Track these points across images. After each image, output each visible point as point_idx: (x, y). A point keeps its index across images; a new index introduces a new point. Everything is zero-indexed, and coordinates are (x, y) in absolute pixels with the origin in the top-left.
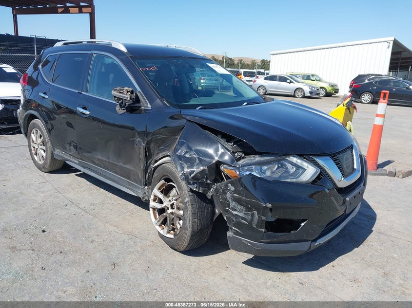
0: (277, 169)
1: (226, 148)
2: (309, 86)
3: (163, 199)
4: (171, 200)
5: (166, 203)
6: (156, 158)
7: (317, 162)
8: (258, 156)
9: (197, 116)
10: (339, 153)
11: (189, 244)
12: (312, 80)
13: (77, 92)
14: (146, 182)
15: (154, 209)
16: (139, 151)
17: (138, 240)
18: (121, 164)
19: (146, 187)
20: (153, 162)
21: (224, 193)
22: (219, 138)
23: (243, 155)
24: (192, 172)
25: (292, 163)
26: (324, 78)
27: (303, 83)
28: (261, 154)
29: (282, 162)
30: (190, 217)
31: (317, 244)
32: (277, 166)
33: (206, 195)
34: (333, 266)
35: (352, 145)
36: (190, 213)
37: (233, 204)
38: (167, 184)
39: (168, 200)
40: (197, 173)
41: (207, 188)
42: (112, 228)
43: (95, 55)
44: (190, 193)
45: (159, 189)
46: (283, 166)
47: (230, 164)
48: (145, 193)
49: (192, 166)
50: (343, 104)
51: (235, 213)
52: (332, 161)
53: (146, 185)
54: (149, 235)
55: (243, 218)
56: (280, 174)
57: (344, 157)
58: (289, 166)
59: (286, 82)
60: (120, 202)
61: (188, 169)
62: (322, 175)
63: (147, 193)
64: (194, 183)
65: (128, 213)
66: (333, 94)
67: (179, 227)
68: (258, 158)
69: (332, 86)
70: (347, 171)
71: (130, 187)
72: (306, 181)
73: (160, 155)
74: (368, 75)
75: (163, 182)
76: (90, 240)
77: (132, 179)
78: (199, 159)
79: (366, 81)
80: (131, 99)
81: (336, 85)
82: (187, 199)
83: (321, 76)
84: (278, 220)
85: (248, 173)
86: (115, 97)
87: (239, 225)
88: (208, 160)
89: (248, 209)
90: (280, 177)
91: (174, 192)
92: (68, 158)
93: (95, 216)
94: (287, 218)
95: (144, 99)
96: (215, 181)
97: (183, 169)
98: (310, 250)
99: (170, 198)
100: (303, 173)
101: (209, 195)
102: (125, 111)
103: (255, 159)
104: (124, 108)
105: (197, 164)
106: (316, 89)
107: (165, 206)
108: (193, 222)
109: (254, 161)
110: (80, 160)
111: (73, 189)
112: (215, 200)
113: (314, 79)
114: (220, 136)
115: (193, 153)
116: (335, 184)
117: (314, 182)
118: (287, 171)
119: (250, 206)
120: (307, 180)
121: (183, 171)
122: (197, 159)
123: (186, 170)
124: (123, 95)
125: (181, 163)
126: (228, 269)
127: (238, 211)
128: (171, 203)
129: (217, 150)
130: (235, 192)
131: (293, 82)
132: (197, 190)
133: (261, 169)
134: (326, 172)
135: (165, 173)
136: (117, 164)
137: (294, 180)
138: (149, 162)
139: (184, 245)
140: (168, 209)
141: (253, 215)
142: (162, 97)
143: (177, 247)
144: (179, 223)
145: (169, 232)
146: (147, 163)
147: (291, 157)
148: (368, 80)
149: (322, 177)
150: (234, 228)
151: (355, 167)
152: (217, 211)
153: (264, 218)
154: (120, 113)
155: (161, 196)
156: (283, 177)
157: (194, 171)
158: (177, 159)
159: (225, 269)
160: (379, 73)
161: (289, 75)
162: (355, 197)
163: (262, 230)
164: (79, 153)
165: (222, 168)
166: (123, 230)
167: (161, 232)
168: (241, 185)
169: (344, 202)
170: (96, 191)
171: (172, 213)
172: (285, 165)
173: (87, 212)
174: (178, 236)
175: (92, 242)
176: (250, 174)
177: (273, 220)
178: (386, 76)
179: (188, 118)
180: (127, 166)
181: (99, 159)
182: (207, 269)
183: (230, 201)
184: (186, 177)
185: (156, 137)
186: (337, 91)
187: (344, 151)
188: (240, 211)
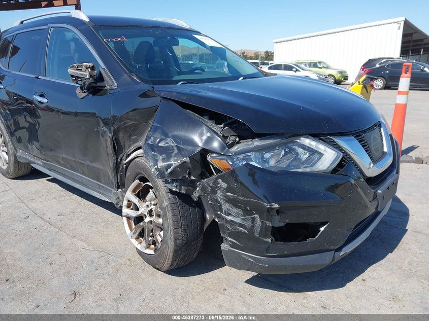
0: (283, 156)
1: (213, 131)
2: (317, 73)
3: (138, 204)
4: (149, 206)
5: (143, 210)
6: (128, 151)
7: (337, 144)
8: (257, 139)
9: (174, 92)
10: (364, 132)
11: (173, 262)
12: (320, 68)
13: (34, 76)
14: (118, 184)
15: (129, 218)
16: (106, 144)
17: (111, 258)
18: (88, 162)
19: (120, 190)
20: (125, 157)
21: (214, 191)
22: (206, 120)
23: (237, 139)
24: (169, 166)
25: (304, 147)
26: (331, 65)
27: (309, 70)
28: (260, 136)
29: (290, 145)
30: (171, 227)
31: (342, 253)
32: (283, 152)
33: (191, 196)
34: (363, 280)
35: (379, 122)
36: (170, 221)
37: (226, 206)
38: (143, 185)
39: (145, 205)
40: (176, 167)
41: (192, 186)
42: (80, 244)
43: (52, 29)
44: (169, 194)
45: (134, 191)
46: (291, 150)
47: (219, 152)
48: (118, 198)
49: (168, 158)
50: (359, 82)
51: (229, 218)
52: (357, 142)
53: (118, 188)
54: (125, 250)
55: (241, 225)
56: (288, 162)
57: (371, 136)
58: (300, 151)
59: (292, 70)
60: (94, 210)
61: (164, 162)
62: (345, 161)
63: (120, 197)
64: (173, 181)
65: (103, 224)
66: (342, 81)
67: (159, 239)
68: (257, 143)
69: (341, 72)
70: (376, 155)
71: (101, 191)
72: (324, 170)
73: (132, 148)
74: (379, 59)
75: (137, 181)
76: (49, 261)
77: (103, 181)
78: (178, 148)
79: (378, 66)
80: (91, 76)
81: (345, 72)
82: (166, 203)
83: (328, 63)
84: (288, 225)
85: (245, 163)
86: (72, 76)
87: (236, 235)
88: (190, 148)
89: (247, 212)
90: (289, 166)
91: (151, 194)
92: (33, 160)
93: (61, 229)
94: (301, 221)
95: (109, 77)
96: (202, 176)
97: (156, 162)
98: (334, 262)
99: (147, 203)
100: (319, 158)
101: (195, 196)
102: (87, 93)
103: (253, 144)
104: (86, 91)
105: (176, 155)
106: (324, 77)
107: (141, 214)
108: (176, 233)
109: (252, 146)
110: (44, 161)
111: (40, 197)
112: (204, 203)
113: (321, 66)
114: (207, 117)
115: (169, 140)
116: (362, 173)
117: (335, 171)
118: (297, 158)
119: (248, 208)
120: (325, 168)
121: (157, 165)
122: (175, 148)
123: (161, 164)
124: (81, 72)
125: (154, 155)
126: (226, 292)
127: (233, 216)
128: (149, 209)
129: (201, 135)
130: (227, 190)
131: (299, 71)
132: (178, 191)
133: (263, 157)
134: (350, 157)
135: (139, 171)
136: (83, 162)
137: (308, 170)
138: (120, 158)
139: (167, 264)
140: (146, 217)
141: (253, 219)
142: (131, 72)
143: (159, 267)
144: (160, 235)
145: (148, 247)
146: (117, 159)
147: (302, 138)
148: (379, 64)
149: (344, 164)
150: (229, 239)
151: (385, 149)
152: (208, 216)
153: (269, 224)
154: (81, 97)
155: (135, 200)
156: (293, 166)
157: (172, 165)
158: (149, 150)
159: (223, 292)
160: (391, 57)
161: (294, 63)
162: (388, 188)
163: (267, 240)
164: (41, 153)
165: (209, 158)
166: (93, 245)
167: (139, 247)
168: (235, 180)
169: (375, 197)
170: (67, 198)
171: (151, 222)
172: (294, 150)
173: (51, 225)
174: (159, 252)
175: (50, 264)
176: (247, 164)
177: (282, 224)
178: (398, 59)
179: (162, 94)
180: (96, 165)
181: (63, 159)
182: (198, 294)
183: (222, 202)
184: (161, 174)
185: (124, 124)
186: (346, 78)
187: (371, 129)
188: (237, 216)
